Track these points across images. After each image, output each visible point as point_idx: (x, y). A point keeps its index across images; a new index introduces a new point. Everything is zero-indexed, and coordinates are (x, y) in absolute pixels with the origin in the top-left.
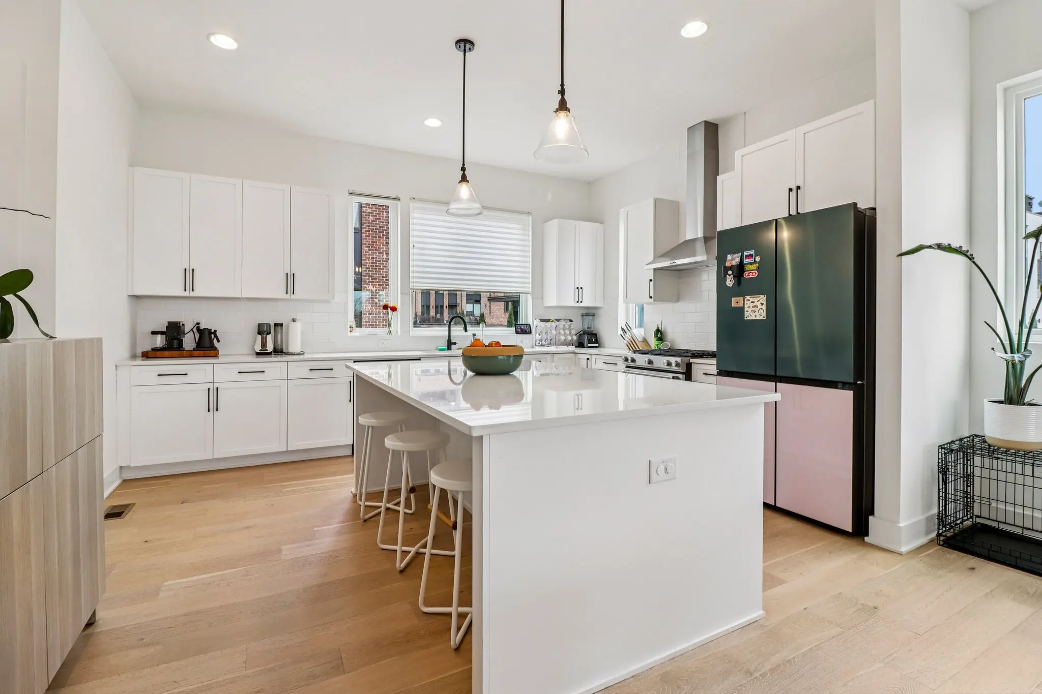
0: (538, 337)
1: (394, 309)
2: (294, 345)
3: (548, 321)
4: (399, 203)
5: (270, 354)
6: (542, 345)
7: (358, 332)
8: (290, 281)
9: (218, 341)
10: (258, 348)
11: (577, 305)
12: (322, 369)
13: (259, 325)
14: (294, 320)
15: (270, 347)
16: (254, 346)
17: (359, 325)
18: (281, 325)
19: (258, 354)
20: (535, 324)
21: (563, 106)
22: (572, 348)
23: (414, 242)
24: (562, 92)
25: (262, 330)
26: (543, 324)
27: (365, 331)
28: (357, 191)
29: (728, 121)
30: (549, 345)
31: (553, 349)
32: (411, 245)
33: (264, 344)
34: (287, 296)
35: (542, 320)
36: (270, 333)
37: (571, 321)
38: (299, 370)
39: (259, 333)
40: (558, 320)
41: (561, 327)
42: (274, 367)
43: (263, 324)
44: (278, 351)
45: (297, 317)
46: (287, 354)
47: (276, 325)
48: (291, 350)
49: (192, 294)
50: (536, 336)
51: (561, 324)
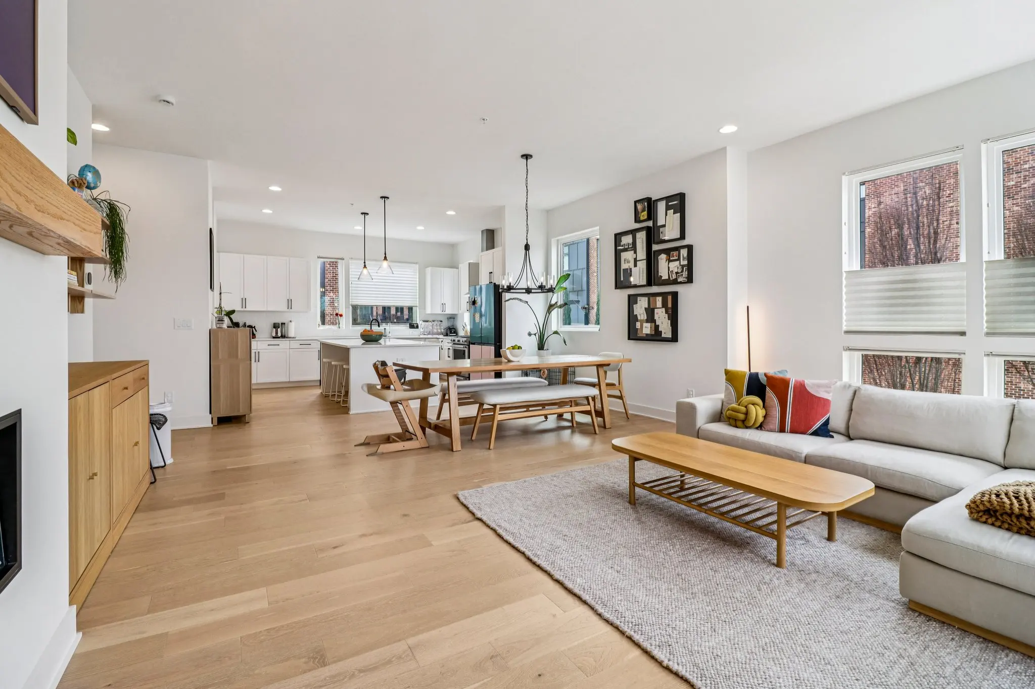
0: (422, 330)
1: (341, 316)
2: (291, 333)
3: (427, 321)
4: (344, 261)
5: (279, 338)
6: (424, 335)
7: (322, 327)
8: (290, 303)
9: (256, 331)
10: (274, 335)
11: (443, 313)
12: (306, 344)
13: (274, 324)
14: (291, 321)
15: (279, 335)
16: (272, 333)
17: (323, 323)
18: (285, 324)
19: (274, 337)
20: (420, 323)
21: (385, 258)
22: (441, 336)
23: (352, 281)
24: (385, 254)
25: (276, 326)
26: (424, 323)
27: (327, 327)
28: (321, 255)
29: (496, 229)
30: (428, 334)
31: (430, 336)
32: (350, 283)
33: (277, 333)
34: (288, 310)
35: (424, 321)
36: (279, 328)
37: (441, 321)
38: (295, 344)
39: (274, 327)
40: (433, 321)
41: (435, 324)
42: (283, 343)
43: (276, 323)
44: (283, 336)
45: (292, 320)
46: (287, 338)
47: (282, 324)
48: (290, 336)
49: (245, 310)
50: (420, 329)
51: (435, 323)
